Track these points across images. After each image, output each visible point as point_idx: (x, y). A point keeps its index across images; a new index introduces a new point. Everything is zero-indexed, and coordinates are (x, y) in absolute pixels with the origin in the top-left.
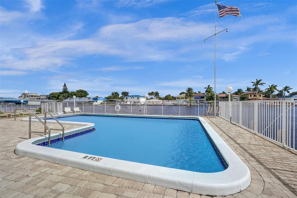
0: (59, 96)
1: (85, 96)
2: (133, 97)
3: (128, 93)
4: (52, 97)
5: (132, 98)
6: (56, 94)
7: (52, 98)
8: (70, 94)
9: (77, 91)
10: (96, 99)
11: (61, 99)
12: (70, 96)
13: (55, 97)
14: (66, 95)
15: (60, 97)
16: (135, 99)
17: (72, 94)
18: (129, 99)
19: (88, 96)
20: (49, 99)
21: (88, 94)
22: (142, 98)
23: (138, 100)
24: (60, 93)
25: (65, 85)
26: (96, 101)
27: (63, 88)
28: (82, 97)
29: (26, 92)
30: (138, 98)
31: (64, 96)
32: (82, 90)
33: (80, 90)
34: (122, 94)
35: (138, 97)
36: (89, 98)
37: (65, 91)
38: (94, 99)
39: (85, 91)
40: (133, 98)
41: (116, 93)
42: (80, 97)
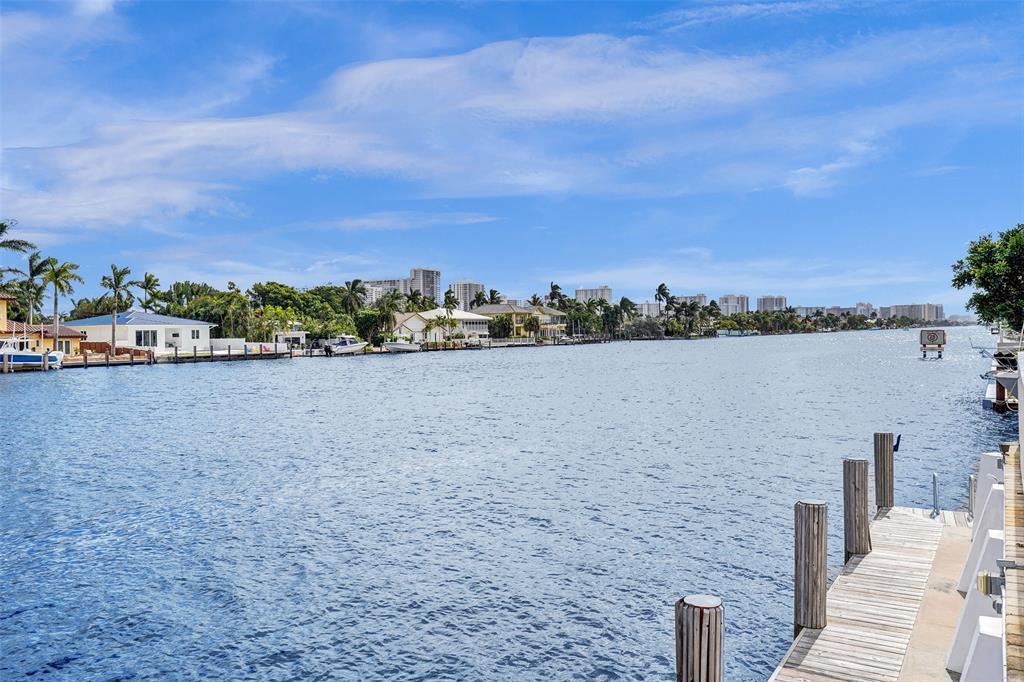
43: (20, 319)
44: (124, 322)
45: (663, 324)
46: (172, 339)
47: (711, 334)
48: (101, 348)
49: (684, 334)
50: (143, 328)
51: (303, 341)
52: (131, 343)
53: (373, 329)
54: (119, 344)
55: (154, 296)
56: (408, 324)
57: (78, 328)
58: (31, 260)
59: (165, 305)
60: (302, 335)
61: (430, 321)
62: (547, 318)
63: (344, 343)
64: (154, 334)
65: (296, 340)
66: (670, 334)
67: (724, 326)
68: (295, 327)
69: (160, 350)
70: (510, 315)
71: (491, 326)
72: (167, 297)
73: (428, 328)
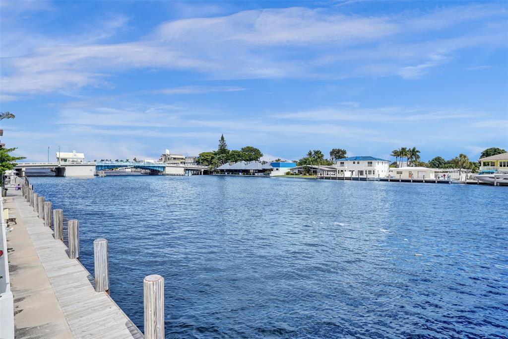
0: (213, 158)
1: (256, 159)
2: (356, 159)
3: (344, 152)
4: (202, 159)
5: (354, 163)
6: (208, 154)
7: (202, 163)
8: (231, 155)
9: (242, 149)
10: (277, 164)
11: (216, 164)
12: (230, 158)
13: (206, 160)
14: (223, 157)
15: (214, 161)
16: (363, 166)
17: (233, 155)
18: (348, 165)
19: (261, 159)
20: (197, 165)
21: (261, 155)
22: (380, 164)
23: (370, 168)
24: (215, 154)
25: (222, 138)
26: (277, 169)
27: (219, 143)
28: (251, 160)
29: (167, 152)
30: (369, 163)
31: (220, 158)
32: (251, 147)
33: (248, 147)
34: (332, 153)
35: (370, 160)
36: (264, 163)
37: (223, 150)
38: (272, 164)
39: (256, 149)
40: (358, 163)
41: (317, 152)
42: (248, 160)
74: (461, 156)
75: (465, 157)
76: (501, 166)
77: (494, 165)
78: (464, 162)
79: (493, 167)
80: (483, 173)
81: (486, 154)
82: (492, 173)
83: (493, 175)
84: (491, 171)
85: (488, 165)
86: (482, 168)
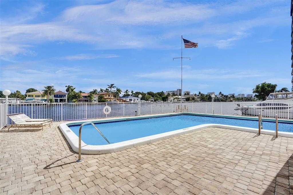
43: (115, 97)
44: (128, 98)
45: (221, 99)
46: (134, 100)
47: (231, 101)
48: (124, 101)
49: (225, 101)
50: (130, 98)
51: (153, 101)
52: (129, 101)
53: (165, 99)
54: (127, 101)
55: (133, 94)
56: (171, 98)
57: (122, 99)
58: (117, 89)
59: (134, 95)
60: (153, 100)
61: (175, 98)
62: (197, 98)
63: (159, 101)
64: (132, 99)
65: (152, 101)
66: (222, 101)
67: (235, 100)
68: (152, 99)
69: (132, 102)
70: (190, 97)
71: (186, 99)
72: (134, 94)
73: (174, 99)
74: (17, 91)
75: (19, 92)
76: (36, 97)
77: (33, 97)
78: (19, 94)
79: (32, 97)
80: (28, 100)
81: (28, 91)
82: (32, 100)
83: (33, 101)
84: (31, 99)
85: (30, 96)
86: (27, 98)
